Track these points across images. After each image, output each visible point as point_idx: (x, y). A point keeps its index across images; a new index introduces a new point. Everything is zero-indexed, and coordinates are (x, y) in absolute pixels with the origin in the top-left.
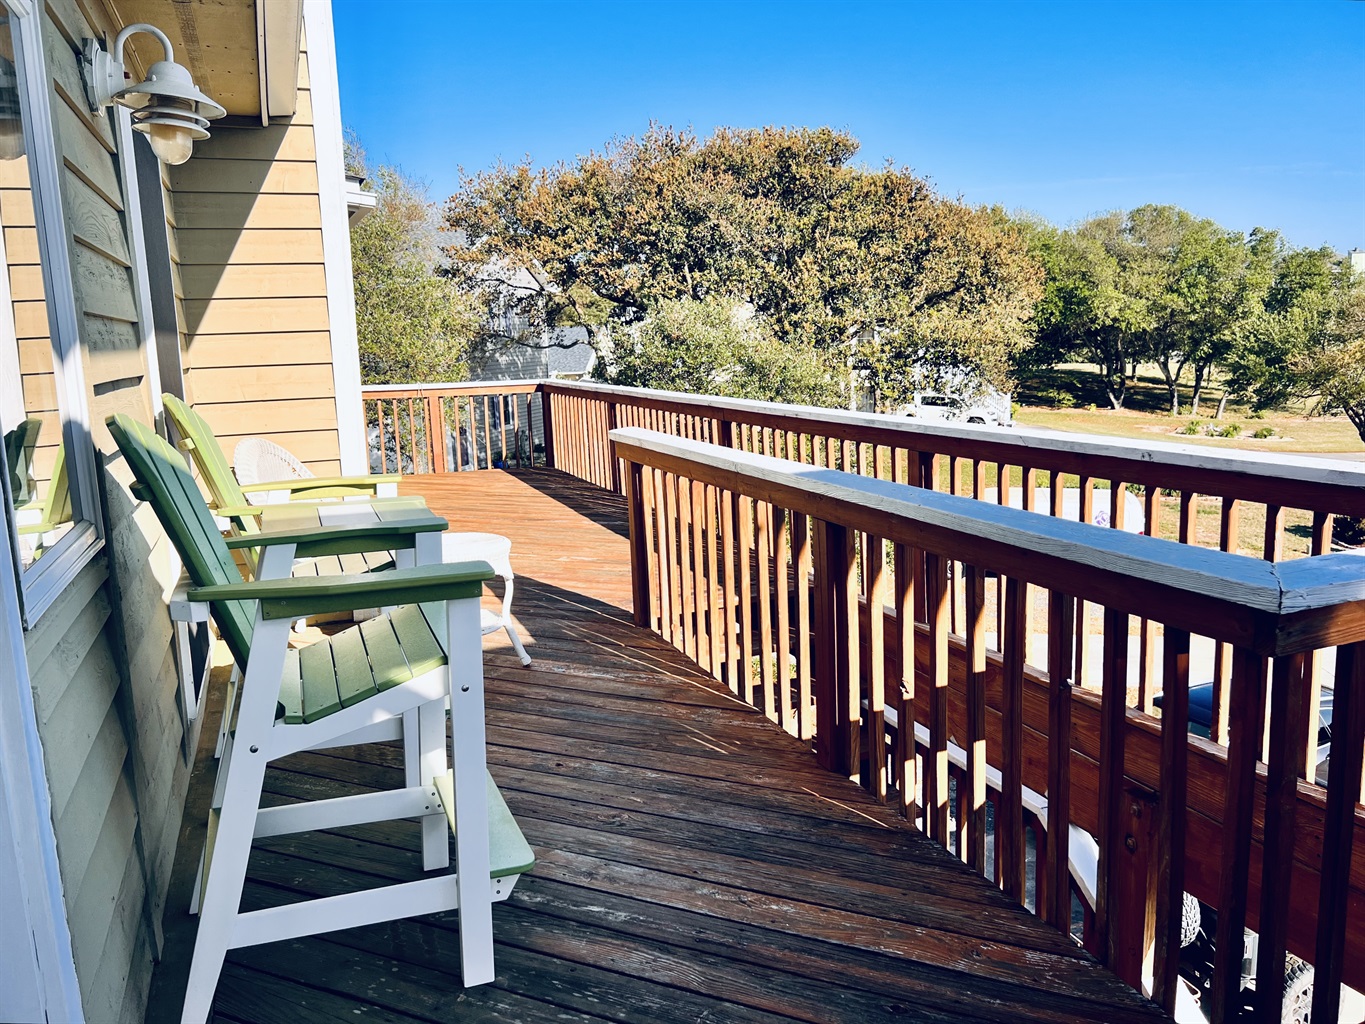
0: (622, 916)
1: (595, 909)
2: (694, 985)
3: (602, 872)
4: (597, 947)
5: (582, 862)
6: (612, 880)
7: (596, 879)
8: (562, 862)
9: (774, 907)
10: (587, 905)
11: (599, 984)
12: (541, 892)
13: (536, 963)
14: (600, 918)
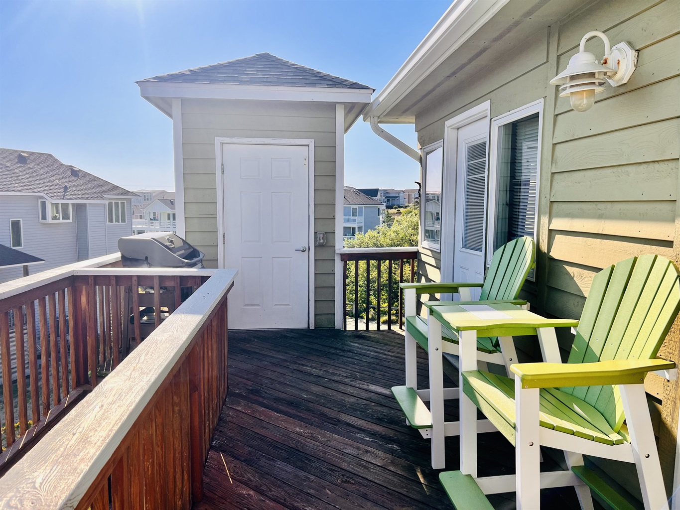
0: (359, 435)
1: (368, 439)
2: (344, 415)
3: (361, 452)
4: (371, 427)
5: (369, 457)
6: (358, 448)
7: (365, 449)
8: (378, 460)
9: (302, 431)
10: (371, 441)
11: (373, 419)
12: (389, 448)
13: (393, 426)
14: (367, 435)
